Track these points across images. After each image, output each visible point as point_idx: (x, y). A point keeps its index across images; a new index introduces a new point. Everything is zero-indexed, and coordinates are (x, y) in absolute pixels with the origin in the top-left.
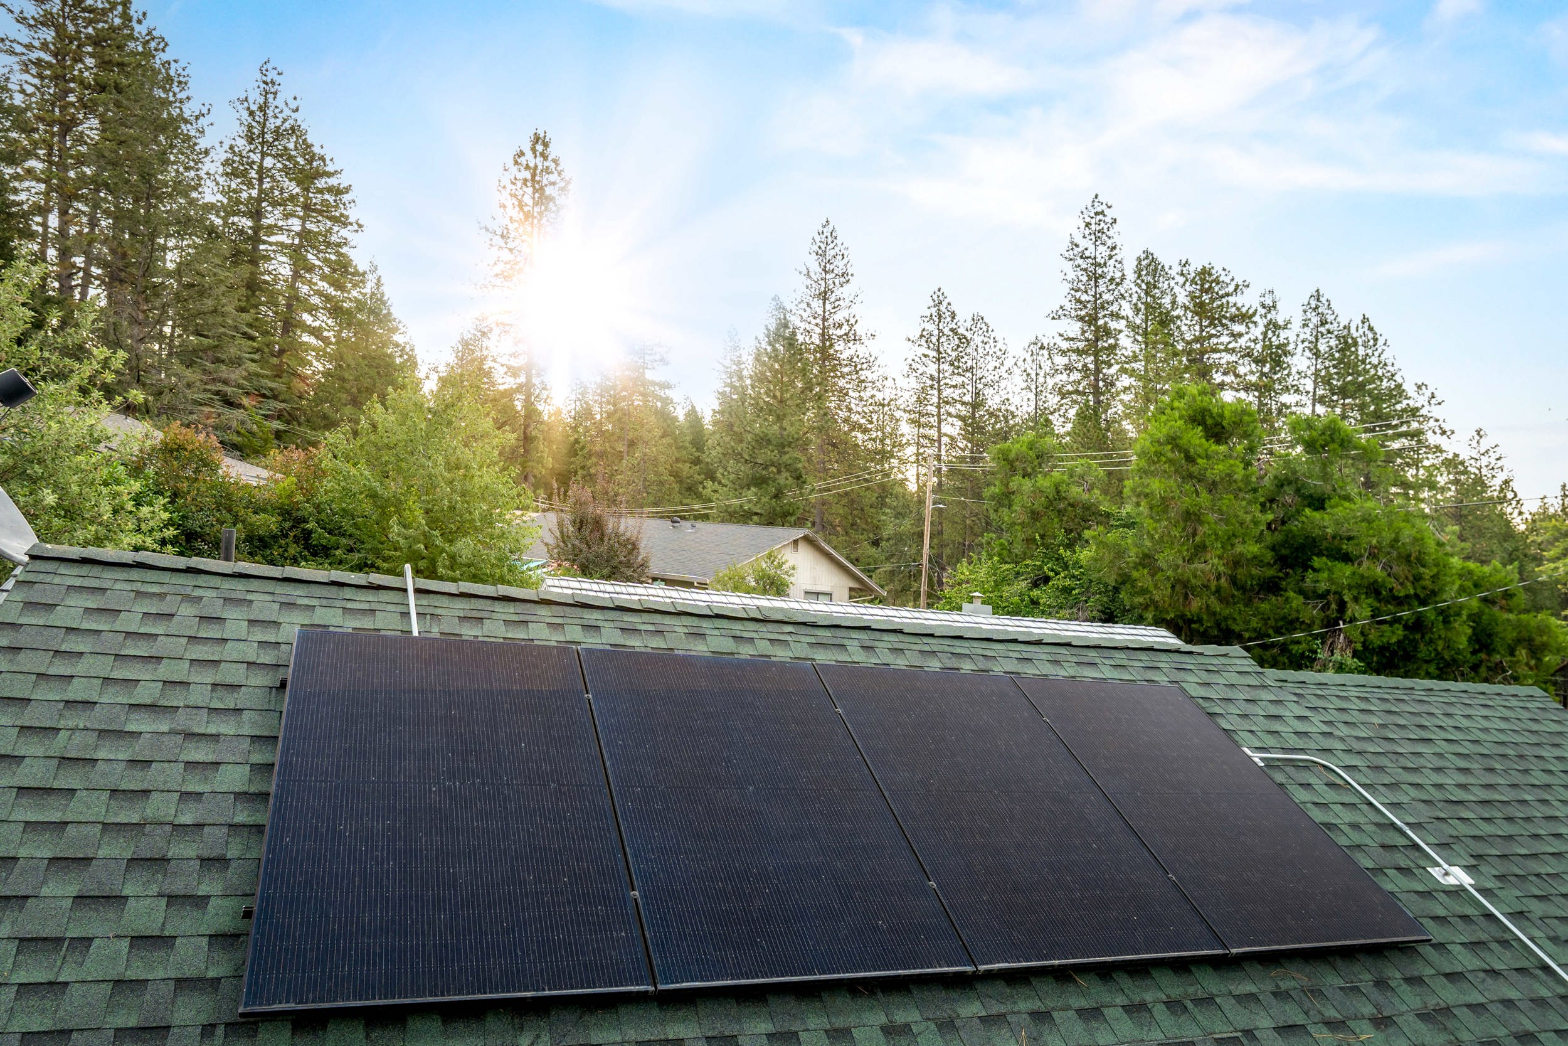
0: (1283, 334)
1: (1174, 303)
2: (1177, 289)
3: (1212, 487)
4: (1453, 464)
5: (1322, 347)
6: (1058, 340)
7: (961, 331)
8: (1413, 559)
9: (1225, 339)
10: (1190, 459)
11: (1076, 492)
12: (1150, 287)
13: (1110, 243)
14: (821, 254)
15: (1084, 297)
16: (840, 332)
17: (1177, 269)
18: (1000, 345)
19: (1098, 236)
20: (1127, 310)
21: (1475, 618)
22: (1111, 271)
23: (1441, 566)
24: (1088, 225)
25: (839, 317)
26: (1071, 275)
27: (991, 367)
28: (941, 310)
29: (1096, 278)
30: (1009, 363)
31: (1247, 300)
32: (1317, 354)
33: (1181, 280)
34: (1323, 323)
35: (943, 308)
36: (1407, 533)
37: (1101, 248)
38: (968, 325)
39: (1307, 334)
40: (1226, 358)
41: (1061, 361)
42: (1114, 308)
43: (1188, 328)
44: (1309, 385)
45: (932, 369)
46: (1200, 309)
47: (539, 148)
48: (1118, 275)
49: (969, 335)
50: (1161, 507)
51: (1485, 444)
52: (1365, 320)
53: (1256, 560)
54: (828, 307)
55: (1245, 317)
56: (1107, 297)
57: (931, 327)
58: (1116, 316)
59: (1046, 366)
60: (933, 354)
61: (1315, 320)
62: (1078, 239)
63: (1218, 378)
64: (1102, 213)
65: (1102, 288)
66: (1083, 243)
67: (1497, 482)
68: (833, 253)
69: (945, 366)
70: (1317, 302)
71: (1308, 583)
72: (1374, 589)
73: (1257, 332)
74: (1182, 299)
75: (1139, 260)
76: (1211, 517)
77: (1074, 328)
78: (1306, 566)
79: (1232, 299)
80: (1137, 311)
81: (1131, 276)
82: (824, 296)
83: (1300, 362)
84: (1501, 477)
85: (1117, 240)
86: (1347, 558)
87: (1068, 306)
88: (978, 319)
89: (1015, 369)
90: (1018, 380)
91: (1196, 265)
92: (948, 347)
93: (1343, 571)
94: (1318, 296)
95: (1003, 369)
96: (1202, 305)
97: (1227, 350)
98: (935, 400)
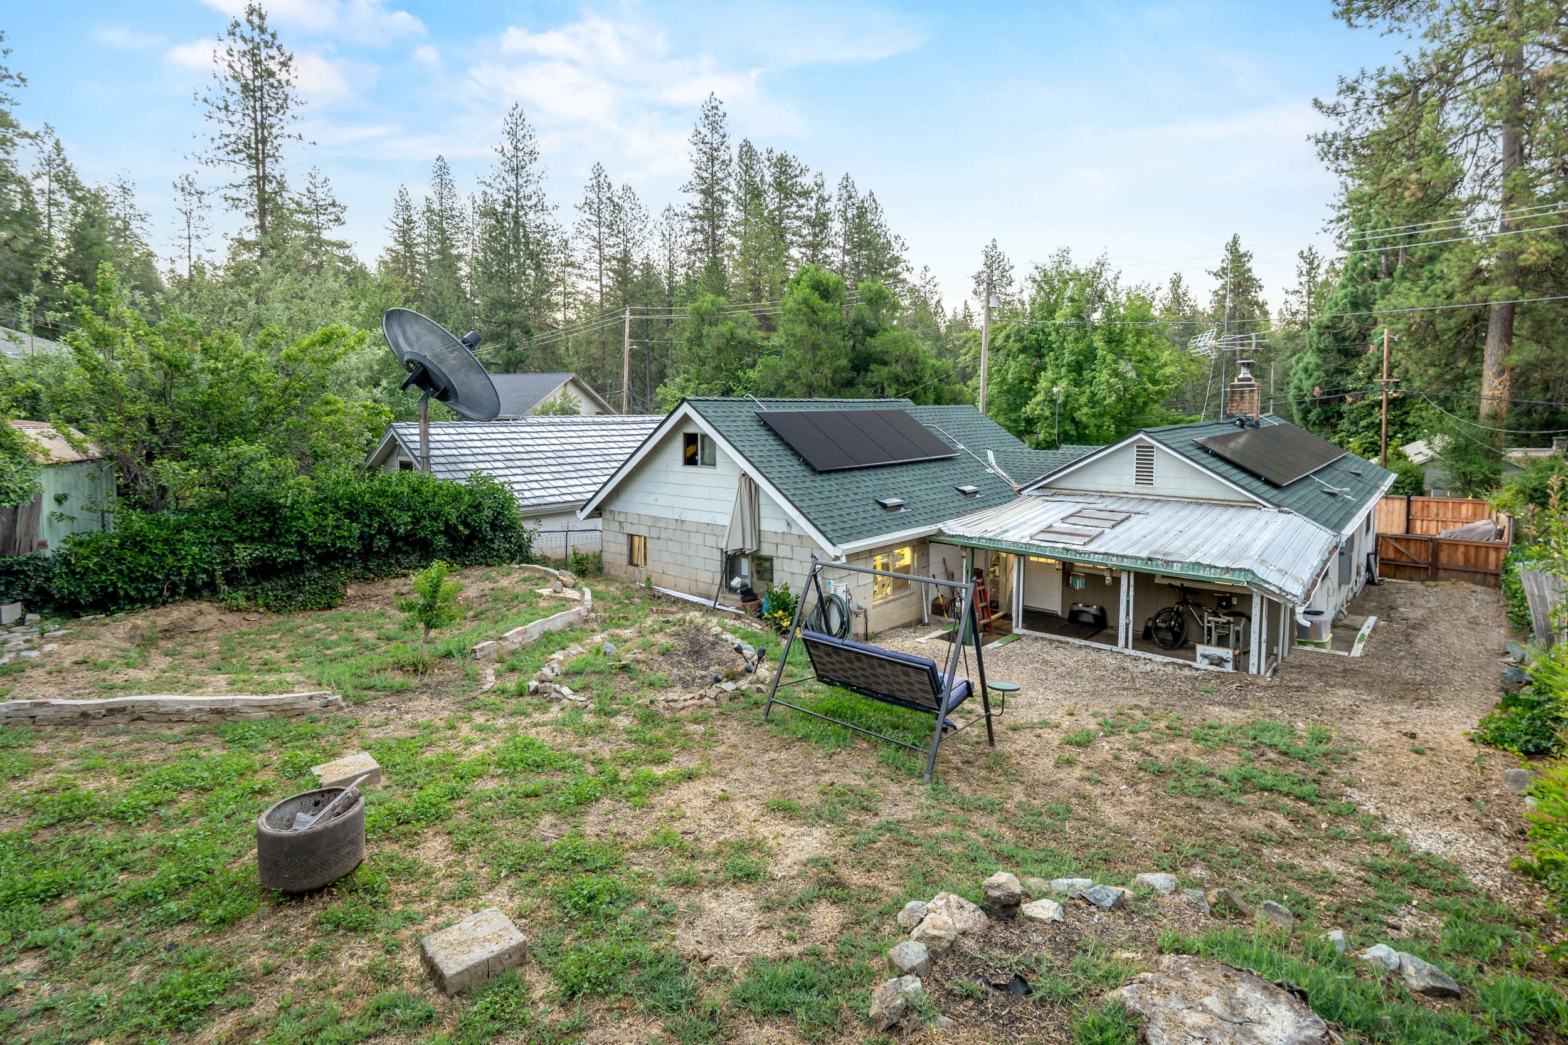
0: (828, 205)
1: (762, 180)
2: (765, 171)
3: (825, 328)
4: (913, 290)
5: (849, 215)
6: (687, 208)
7: (616, 199)
8: (913, 361)
9: (794, 209)
10: (814, 312)
11: (741, 333)
12: (748, 168)
13: (721, 132)
14: (512, 134)
15: (705, 175)
16: (529, 203)
17: (765, 155)
18: (643, 211)
19: (714, 127)
20: (734, 187)
21: (936, 389)
22: (723, 155)
23: (924, 363)
24: (707, 117)
25: (528, 190)
26: (696, 157)
27: (636, 229)
28: (600, 182)
29: (713, 159)
30: (650, 226)
31: (807, 181)
32: (846, 220)
33: (768, 164)
34: (850, 197)
35: (602, 179)
36: (912, 347)
37: (716, 136)
38: (620, 193)
39: (841, 207)
40: (797, 223)
41: (688, 225)
42: (724, 184)
43: (771, 199)
44: (841, 241)
45: (595, 232)
46: (779, 186)
47: (256, 20)
48: (727, 158)
49: (620, 202)
50: (799, 341)
51: (929, 275)
52: (871, 194)
53: (844, 369)
54: (521, 181)
55: (806, 194)
56: (720, 175)
57: (593, 196)
58: (726, 190)
59: (677, 227)
60: (594, 218)
61: (845, 195)
62: (701, 129)
63: (789, 236)
64: (716, 108)
65: (716, 168)
66: (704, 131)
67: (934, 302)
68: (522, 133)
69: (604, 229)
70: (846, 184)
71: (868, 379)
72: (897, 379)
73: (812, 203)
74: (769, 179)
75: (741, 147)
76: (824, 346)
77: (697, 199)
78: (867, 370)
79: (798, 180)
80: (740, 187)
81: (736, 159)
82: (516, 171)
83: (836, 226)
84: (936, 298)
85: (727, 130)
86: (885, 363)
87: (694, 182)
88: (627, 189)
89: (655, 231)
90: (657, 239)
91: (777, 153)
92: (606, 215)
93: (885, 371)
94: (847, 178)
95: (646, 231)
96: (780, 183)
97: (795, 218)
98: (597, 257)
